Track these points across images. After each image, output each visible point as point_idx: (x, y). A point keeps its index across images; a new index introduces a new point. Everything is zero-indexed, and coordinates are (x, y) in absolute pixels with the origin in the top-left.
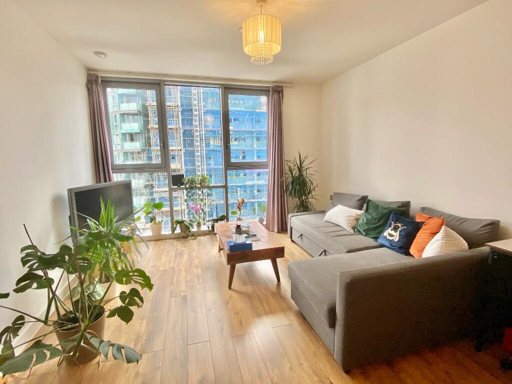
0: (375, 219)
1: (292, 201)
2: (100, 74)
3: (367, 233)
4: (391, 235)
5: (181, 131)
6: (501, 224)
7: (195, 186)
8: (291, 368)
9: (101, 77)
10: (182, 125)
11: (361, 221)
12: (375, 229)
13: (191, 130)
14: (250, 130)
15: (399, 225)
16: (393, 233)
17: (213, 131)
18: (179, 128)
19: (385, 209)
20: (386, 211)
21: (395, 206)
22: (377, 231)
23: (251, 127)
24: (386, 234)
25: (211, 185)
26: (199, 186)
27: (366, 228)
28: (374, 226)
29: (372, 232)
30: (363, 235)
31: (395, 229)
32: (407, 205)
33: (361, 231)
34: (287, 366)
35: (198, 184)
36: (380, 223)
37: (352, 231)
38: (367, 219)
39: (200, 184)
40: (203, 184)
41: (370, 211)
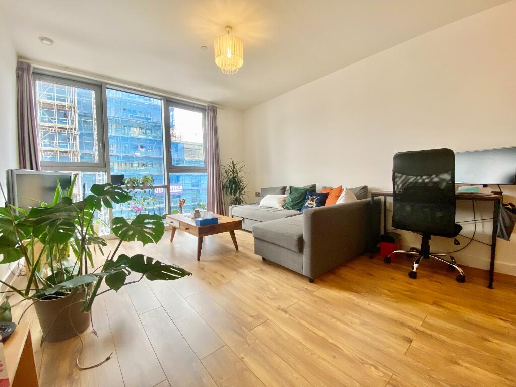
0: (297, 197)
1: (229, 198)
2: (33, 65)
3: (293, 207)
4: (310, 204)
5: (79, 155)
6: (368, 187)
7: (138, 186)
8: (277, 289)
9: (34, 68)
10: (80, 149)
11: (287, 201)
12: (299, 203)
13: (91, 155)
14: (159, 157)
15: (315, 197)
16: (312, 202)
17: (118, 156)
18: (76, 151)
19: (303, 190)
20: (303, 191)
21: (308, 188)
22: (300, 204)
23: (158, 154)
24: (307, 204)
25: (154, 185)
26: (141, 185)
27: (292, 204)
28: (297, 202)
29: (297, 206)
30: (290, 209)
31: (312, 200)
32: (314, 187)
33: (289, 207)
34: (274, 289)
35: (141, 184)
36: (301, 199)
37: (282, 208)
38: (292, 198)
39: (143, 184)
40: (145, 185)
41: (293, 193)
